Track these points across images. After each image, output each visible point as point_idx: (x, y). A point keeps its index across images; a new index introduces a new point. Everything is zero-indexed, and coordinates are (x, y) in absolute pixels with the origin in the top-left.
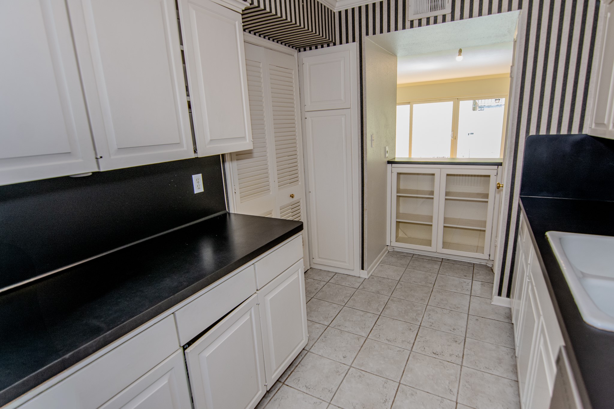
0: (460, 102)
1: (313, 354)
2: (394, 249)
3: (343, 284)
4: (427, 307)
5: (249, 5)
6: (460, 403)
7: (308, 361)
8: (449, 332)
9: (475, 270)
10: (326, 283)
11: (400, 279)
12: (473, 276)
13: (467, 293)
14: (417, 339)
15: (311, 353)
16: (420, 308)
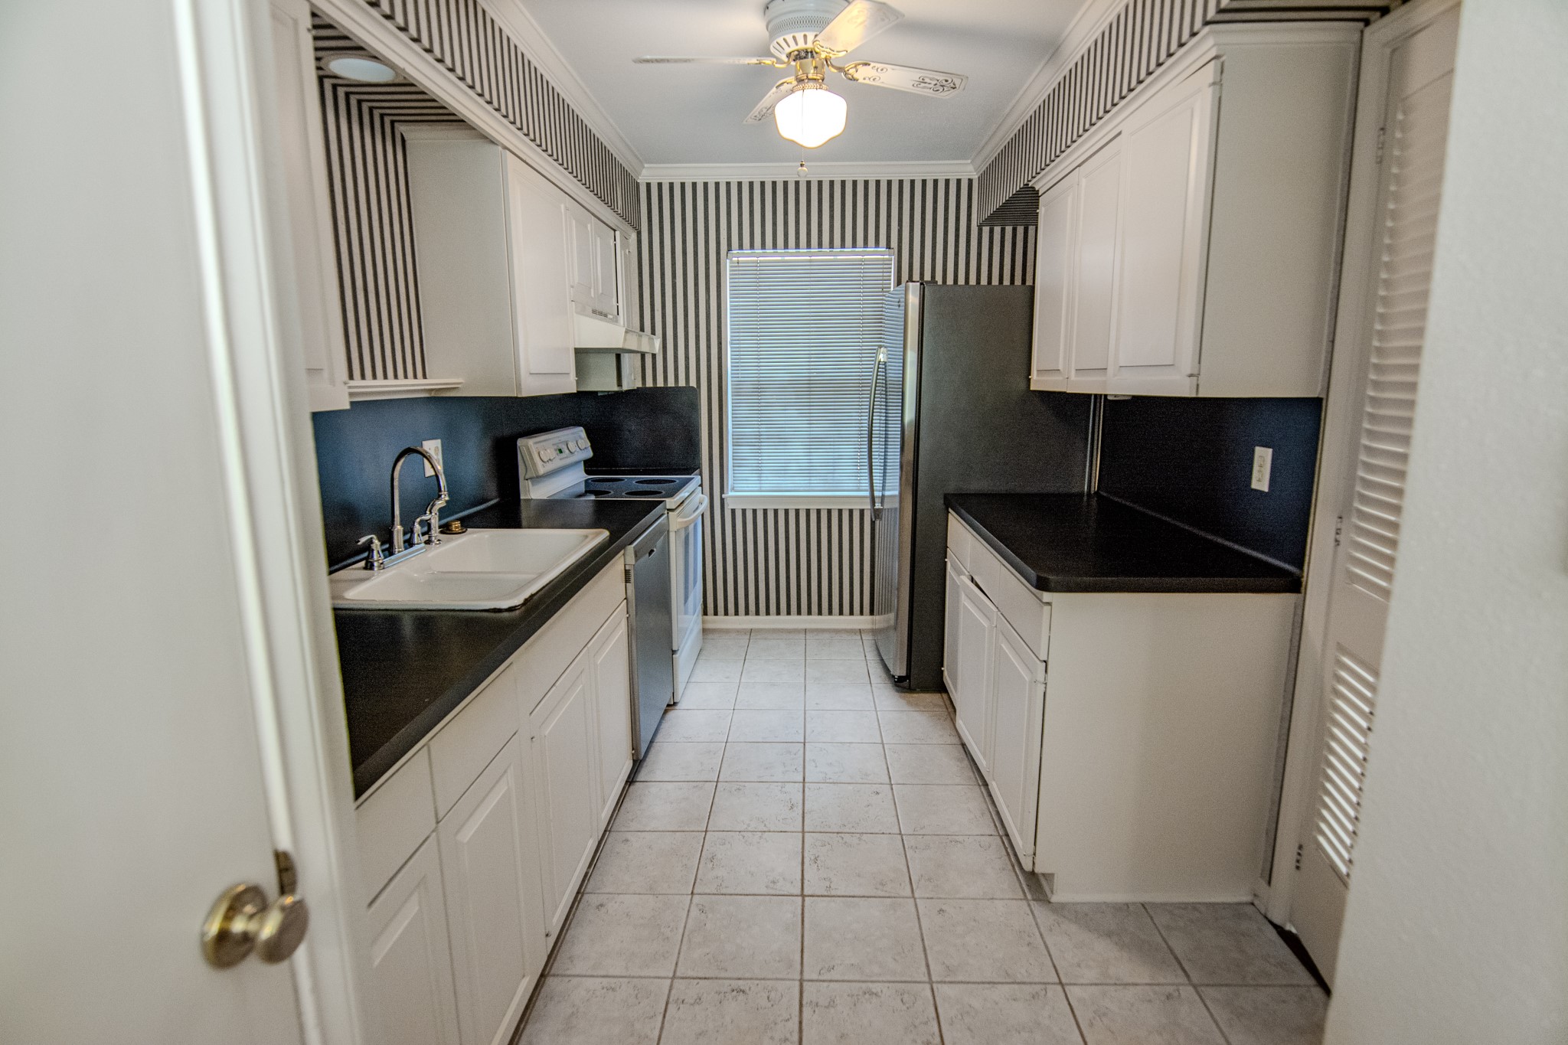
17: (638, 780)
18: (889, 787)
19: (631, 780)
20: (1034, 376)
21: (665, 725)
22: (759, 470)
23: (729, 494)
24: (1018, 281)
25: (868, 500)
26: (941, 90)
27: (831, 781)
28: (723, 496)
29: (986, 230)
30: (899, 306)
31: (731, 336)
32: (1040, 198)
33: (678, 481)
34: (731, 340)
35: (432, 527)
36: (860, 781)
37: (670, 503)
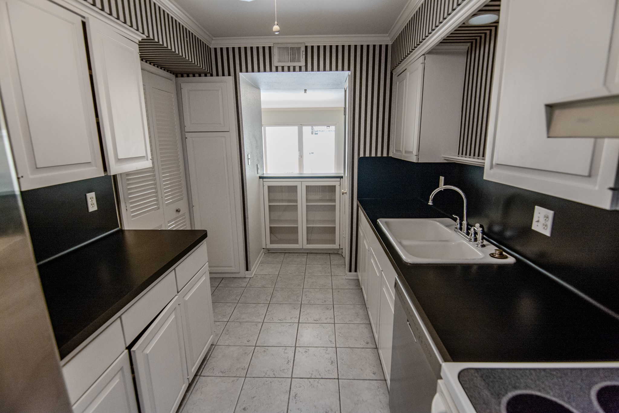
0: (303, 127)
1: (220, 346)
2: (269, 251)
3: (232, 286)
4: (303, 290)
5: (145, 37)
6: (338, 347)
7: (217, 353)
8: (322, 303)
9: (331, 258)
10: (215, 288)
11: (279, 274)
12: (330, 262)
13: (329, 275)
14: (301, 314)
15: (219, 346)
16: (298, 292)
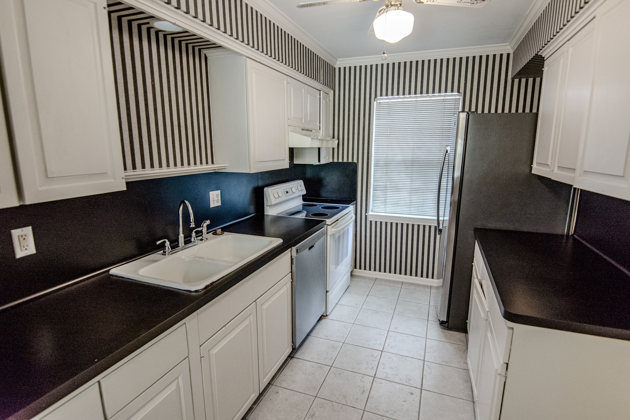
17: (295, 357)
18: (419, 390)
19: (291, 356)
20: (534, 166)
21: (319, 326)
22: (385, 202)
23: (370, 213)
24: (527, 110)
25: (436, 222)
26: (476, 3)
27: (389, 379)
28: (367, 214)
29: (516, 81)
30: (455, 124)
31: (375, 138)
32: (545, 62)
33: (340, 208)
34: (375, 140)
35: (203, 234)
36: (405, 383)
37: (328, 221)
